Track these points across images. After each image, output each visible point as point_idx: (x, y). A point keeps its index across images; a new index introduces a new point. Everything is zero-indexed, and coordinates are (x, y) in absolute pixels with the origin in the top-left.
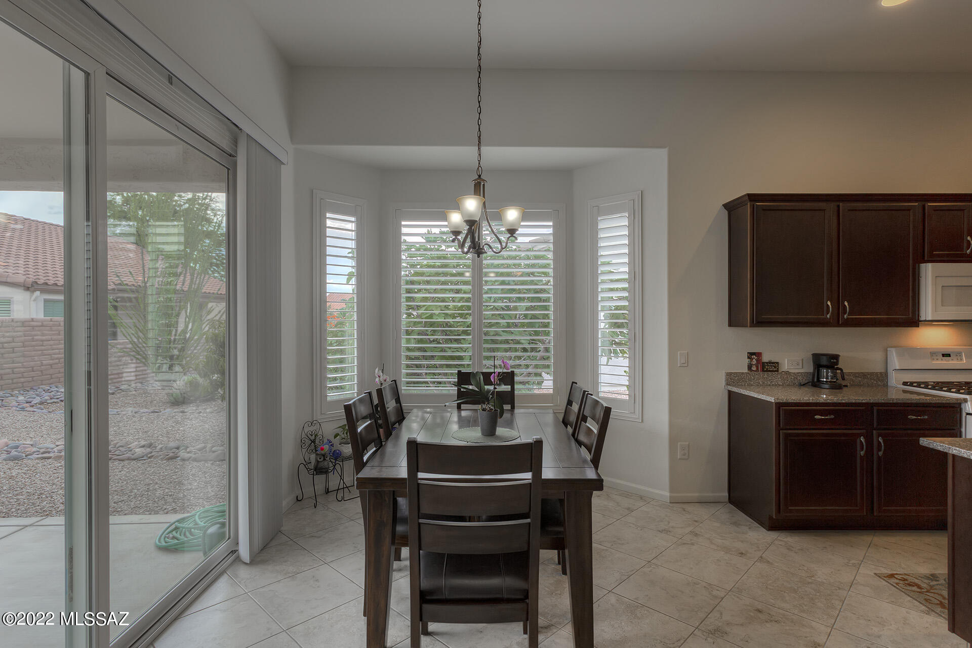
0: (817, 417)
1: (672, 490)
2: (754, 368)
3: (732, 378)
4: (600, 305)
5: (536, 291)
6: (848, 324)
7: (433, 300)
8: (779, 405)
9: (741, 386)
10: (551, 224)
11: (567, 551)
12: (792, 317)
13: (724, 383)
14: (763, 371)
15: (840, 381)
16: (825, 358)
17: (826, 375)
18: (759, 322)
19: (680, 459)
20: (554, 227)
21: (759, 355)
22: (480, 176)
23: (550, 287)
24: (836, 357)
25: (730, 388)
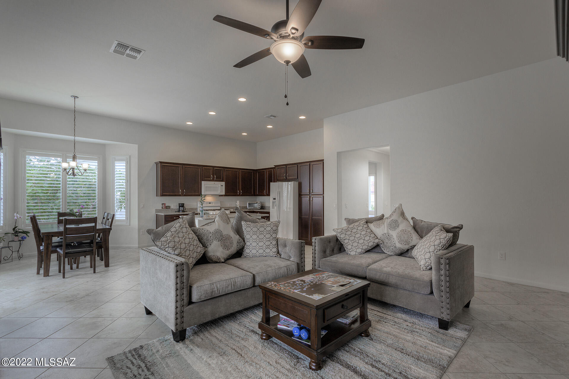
0: (174, 218)
1: (139, 244)
2: (163, 208)
3: (157, 211)
4: (116, 190)
5: (90, 185)
6: (185, 195)
7: (38, 187)
8: (165, 216)
9: (159, 213)
10: (97, 162)
11: (103, 249)
12: (172, 194)
13: (155, 212)
14: (166, 208)
15: (184, 210)
16: (181, 204)
17: (181, 208)
18: (162, 195)
19: (142, 235)
20: (98, 163)
21: (165, 204)
22: (75, 155)
23: (97, 183)
24: (184, 204)
25: (157, 213)
